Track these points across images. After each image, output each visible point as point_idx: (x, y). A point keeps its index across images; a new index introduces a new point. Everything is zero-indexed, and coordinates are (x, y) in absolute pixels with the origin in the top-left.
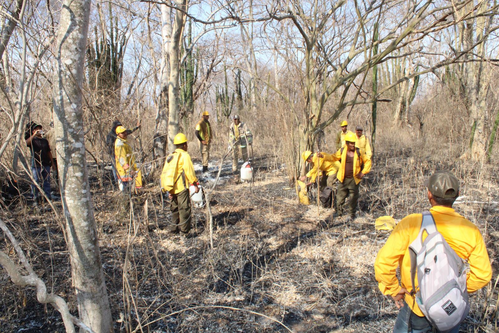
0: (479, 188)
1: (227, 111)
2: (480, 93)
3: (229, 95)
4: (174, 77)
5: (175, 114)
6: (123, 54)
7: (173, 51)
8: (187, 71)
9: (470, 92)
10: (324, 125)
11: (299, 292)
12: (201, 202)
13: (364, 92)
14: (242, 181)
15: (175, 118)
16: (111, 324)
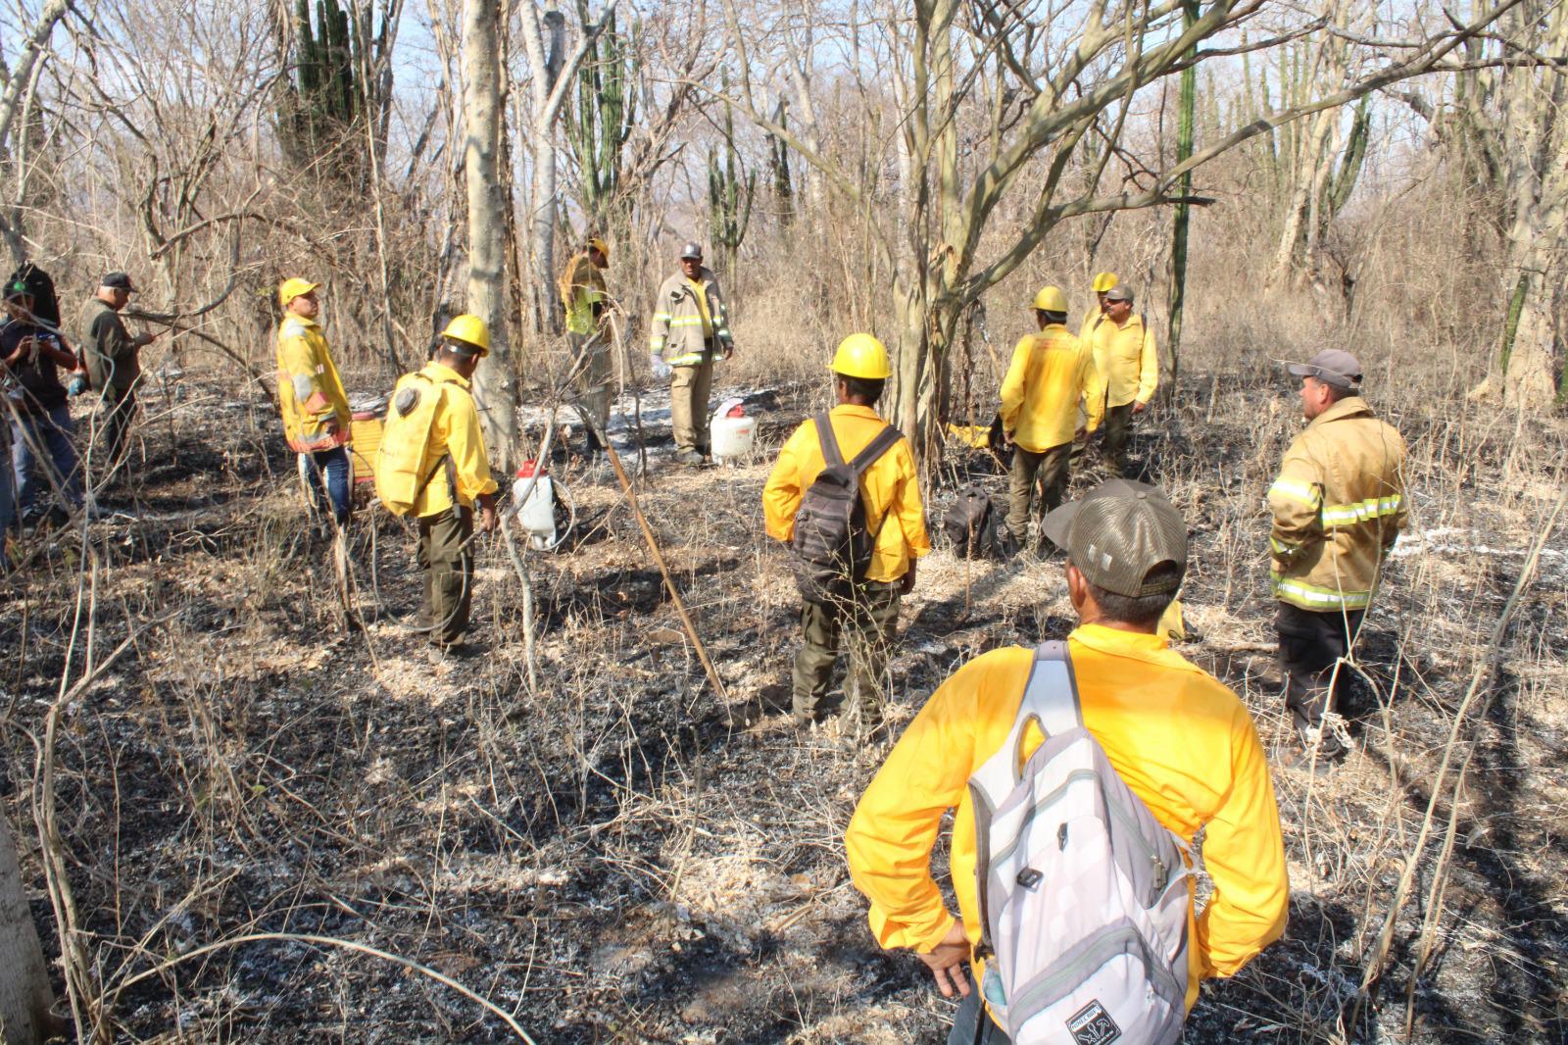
0: (1502, 501)
1: (732, 230)
2: (1548, 177)
3: (739, 179)
4: (483, 119)
5: (489, 240)
6: (389, 45)
7: (476, 31)
8: (601, 100)
9: (1512, 177)
10: (984, 281)
11: (765, 863)
12: (550, 531)
13: (1146, 171)
14: (715, 460)
15: (487, 255)
16: (33, 970)
